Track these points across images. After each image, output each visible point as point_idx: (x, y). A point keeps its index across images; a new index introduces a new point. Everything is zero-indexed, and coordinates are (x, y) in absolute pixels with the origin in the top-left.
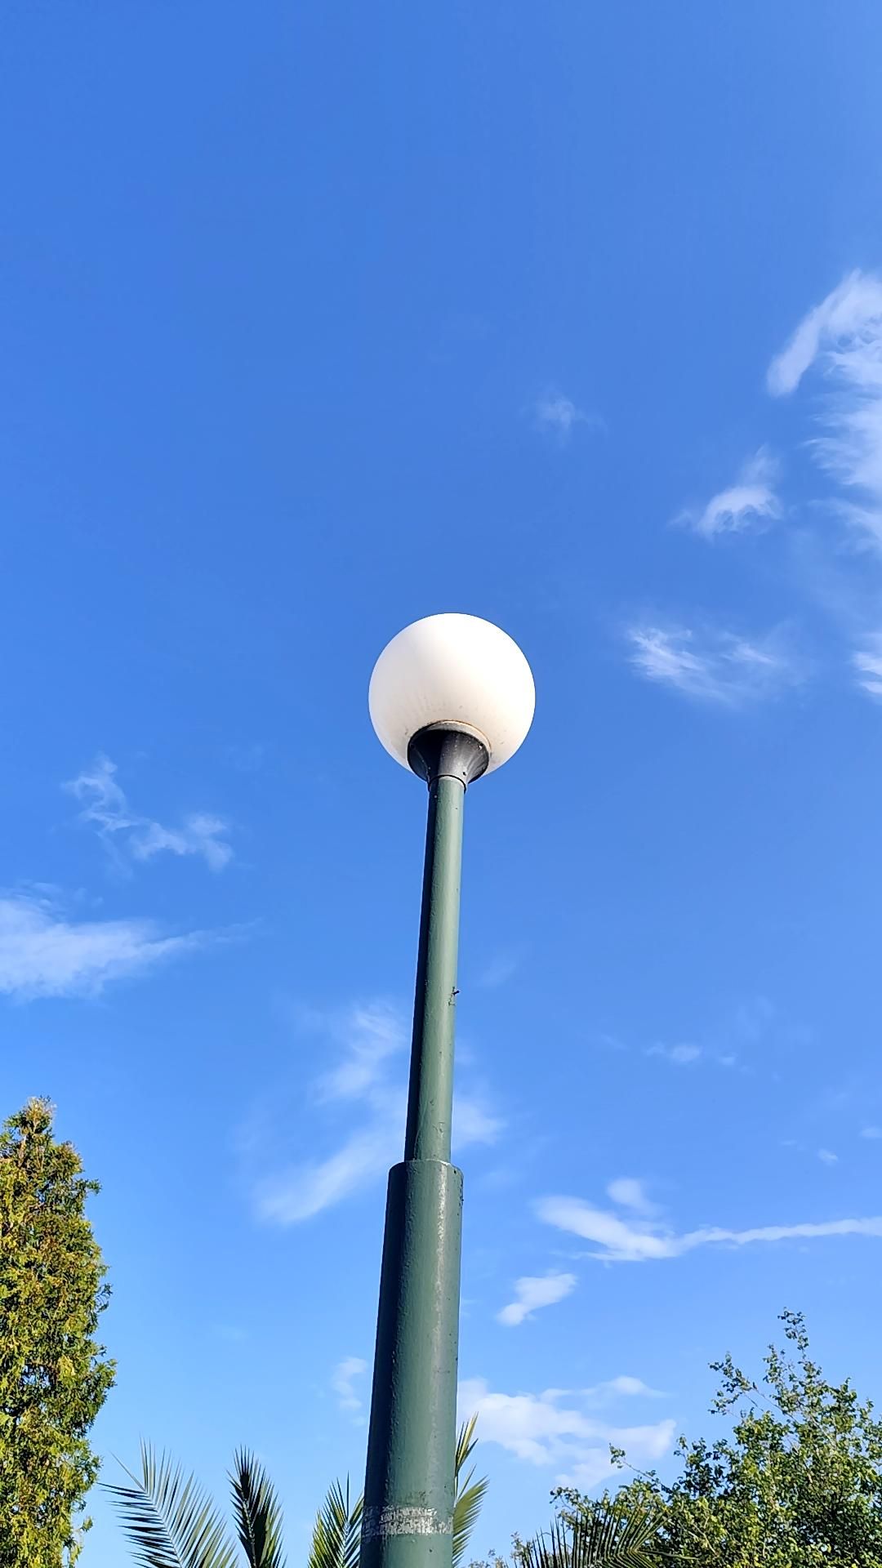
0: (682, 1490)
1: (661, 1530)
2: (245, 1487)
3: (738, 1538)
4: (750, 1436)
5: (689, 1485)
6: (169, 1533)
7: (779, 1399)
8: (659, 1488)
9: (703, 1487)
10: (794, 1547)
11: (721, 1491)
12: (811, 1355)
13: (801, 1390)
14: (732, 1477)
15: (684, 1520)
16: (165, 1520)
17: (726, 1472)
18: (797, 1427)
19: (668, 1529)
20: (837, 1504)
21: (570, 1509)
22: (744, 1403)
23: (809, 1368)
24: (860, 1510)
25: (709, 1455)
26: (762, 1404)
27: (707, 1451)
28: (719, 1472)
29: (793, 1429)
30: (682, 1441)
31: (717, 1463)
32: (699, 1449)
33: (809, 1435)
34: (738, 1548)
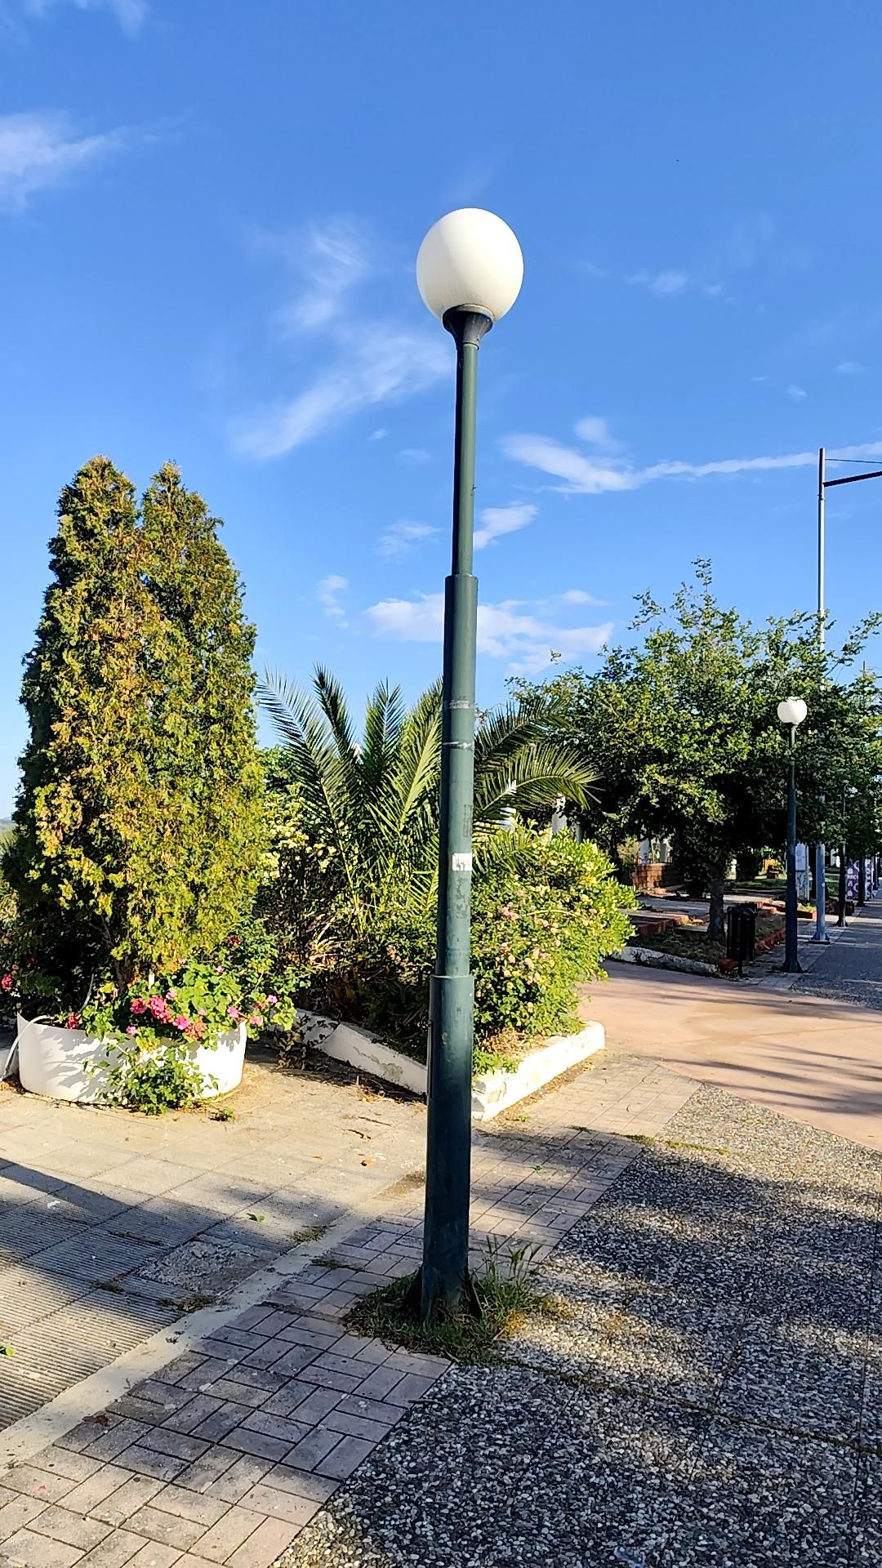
0: (600, 678)
1: (582, 702)
2: (322, 682)
3: (634, 706)
4: (655, 645)
5: (605, 675)
6: (285, 706)
7: (681, 620)
8: (584, 676)
9: (615, 676)
10: (672, 711)
11: (628, 678)
12: (711, 590)
13: (699, 613)
14: (637, 670)
15: (598, 697)
16: (280, 698)
17: (633, 667)
18: (692, 638)
19: (587, 702)
20: (710, 686)
21: (519, 689)
22: (654, 621)
23: (708, 599)
24: (724, 690)
25: (623, 656)
26: (668, 623)
27: (622, 653)
28: (629, 667)
29: (689, 639)
30: (605, 647)
31: (628, 661)
32: (617, 652)
33: (699, 642)
34: (633, 712)
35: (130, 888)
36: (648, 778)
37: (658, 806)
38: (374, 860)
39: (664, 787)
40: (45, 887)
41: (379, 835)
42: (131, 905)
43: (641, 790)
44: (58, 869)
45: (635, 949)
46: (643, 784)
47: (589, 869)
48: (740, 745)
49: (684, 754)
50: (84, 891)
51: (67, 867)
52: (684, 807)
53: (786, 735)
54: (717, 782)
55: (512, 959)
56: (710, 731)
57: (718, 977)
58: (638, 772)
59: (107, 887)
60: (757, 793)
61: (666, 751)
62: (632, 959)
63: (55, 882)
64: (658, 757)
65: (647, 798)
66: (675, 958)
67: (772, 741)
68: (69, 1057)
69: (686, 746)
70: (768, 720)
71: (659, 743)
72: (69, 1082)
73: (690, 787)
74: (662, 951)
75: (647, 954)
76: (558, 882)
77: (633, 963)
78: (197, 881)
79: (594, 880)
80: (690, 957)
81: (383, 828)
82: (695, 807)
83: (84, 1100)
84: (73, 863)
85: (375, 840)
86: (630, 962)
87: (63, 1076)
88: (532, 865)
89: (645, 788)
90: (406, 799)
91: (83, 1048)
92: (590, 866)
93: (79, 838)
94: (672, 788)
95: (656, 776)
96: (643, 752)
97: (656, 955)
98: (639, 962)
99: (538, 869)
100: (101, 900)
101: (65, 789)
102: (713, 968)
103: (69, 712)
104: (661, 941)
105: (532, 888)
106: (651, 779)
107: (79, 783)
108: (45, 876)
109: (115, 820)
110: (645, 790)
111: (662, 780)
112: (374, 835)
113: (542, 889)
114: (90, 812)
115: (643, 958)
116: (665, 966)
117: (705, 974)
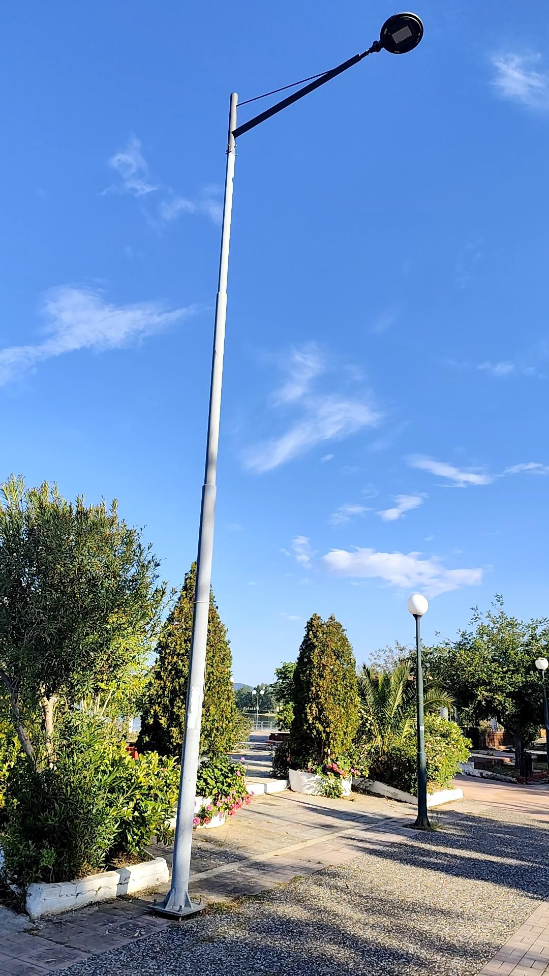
8: (451, 643)
25: (467, 636)
27: (467, 634)
32: (465, 633)
35: (330, 732)
36: (481, 693)
37: (485, 705)
38: (384, 726)
39: (487, 696)
40: (308, 731)
41: (385, 718)
42: (331, 737)
43: (477, 698)
44: (313, 727)
45: (480, 770)
46: (479, 695)
47: (454, 732)
48: (519, 679)
49: (495, 682)
50: (319, 733)
51: (315, 726)
52: (497, 705)
53: (540, 674)
54: (509, 695)
55: (431, 758)
56: (506, 672)
57: (516, 783)
58: (476, 690)
59: (325, 731)
60: (530, 700)
61: (487, 681)
62: (479, 775)
63: (311, 730)
64: (485, 683)
65: (480, 702)
66: (498, 775)
67: (534, 677)
68: (308, 781)
69: (496, 679)
70: (533, 667)
71: (484, 676)
72: (308, 789)
73: (499, 697)
74: (493, 772)
75: (485, 773)
76: (443, 736)
77: (480, 777)
78: (346, 731)
79: (455, 736)
80: (504, 775)
81: (387, 716)
82: (502, 705)
83: (313, 794)
84: (316, 725)
85: (384, 720)
86: (478, 777)
87: (307, 787)
88: (434, 730)
89: (479, 697)
90: (394, 706)
91: (312, 779)
92: (454, 731)
93: (317, 718)
94: (491, 697)
95: (483, 692)
96: (478, 680)
97: (489, 773)
98: (482, 777)
99: (436, 731)
100: (323, 735)
101: (314, 705)
102: (514, 779)
103: (315, 684)
104: (492, 768)
105: (434, 738)
106: (482, 693)
107: (318, 704)
108: (308, 728)
109: (326, 713)
110: (479, 698)
111: (486, 694)
112: (384, 718)
113: (438, 738)
114: (320, 712)
115: (484, 775)
116: (493, 778)
117: (511, 782)
